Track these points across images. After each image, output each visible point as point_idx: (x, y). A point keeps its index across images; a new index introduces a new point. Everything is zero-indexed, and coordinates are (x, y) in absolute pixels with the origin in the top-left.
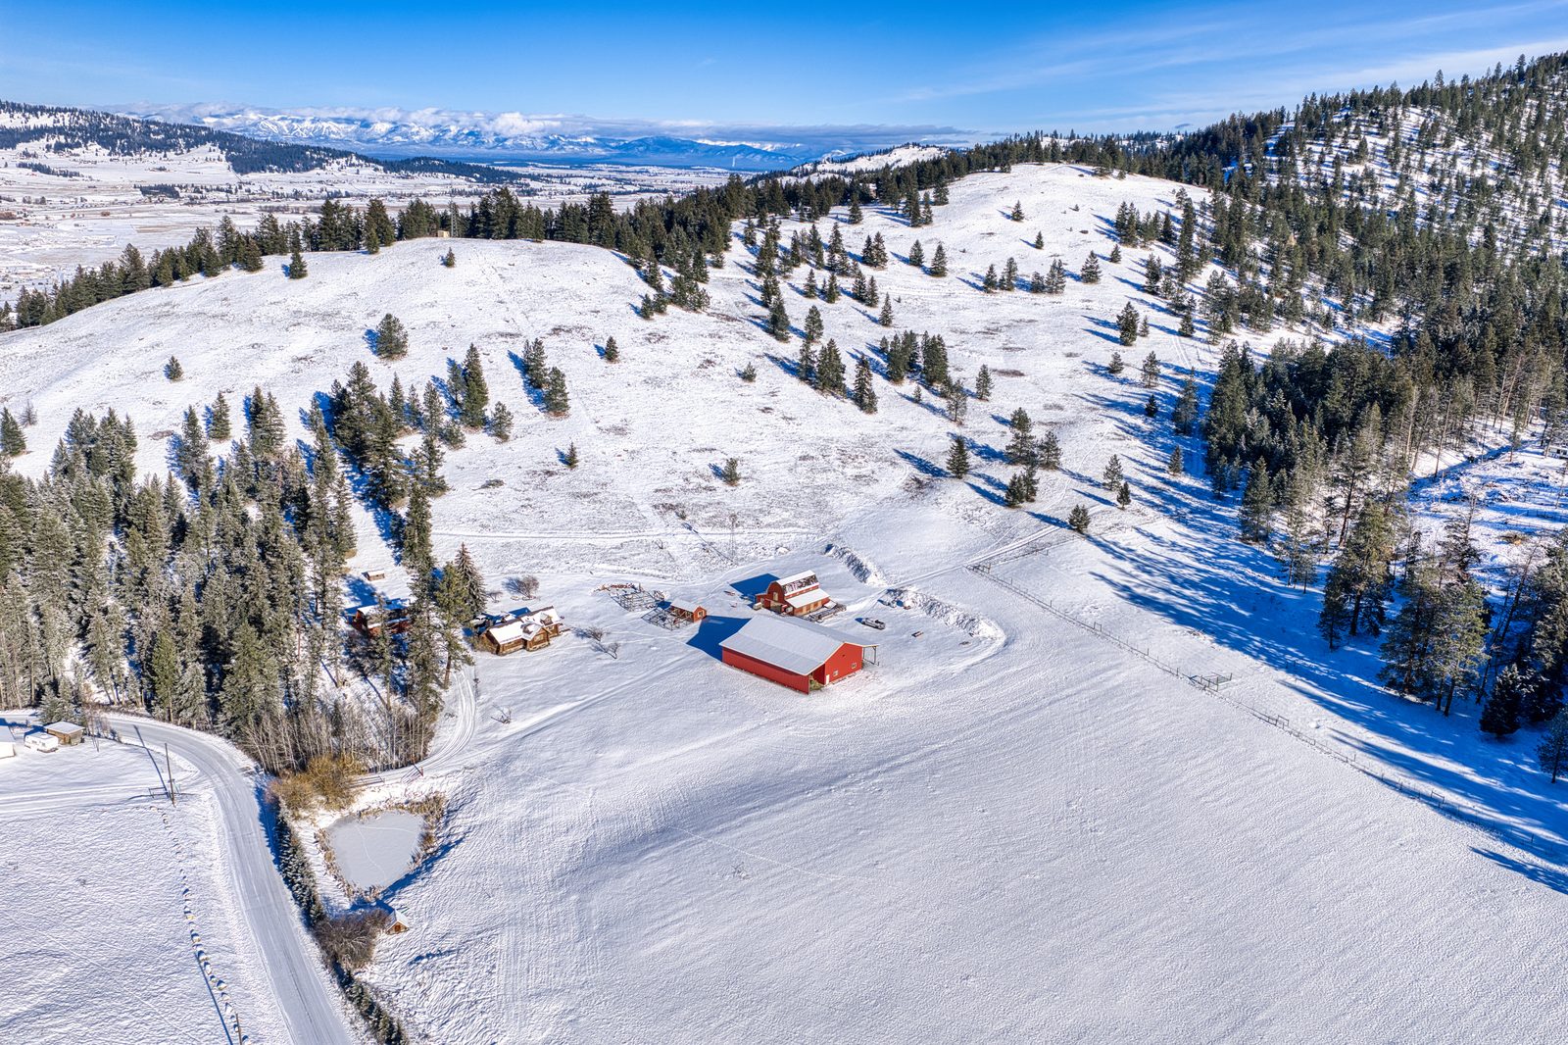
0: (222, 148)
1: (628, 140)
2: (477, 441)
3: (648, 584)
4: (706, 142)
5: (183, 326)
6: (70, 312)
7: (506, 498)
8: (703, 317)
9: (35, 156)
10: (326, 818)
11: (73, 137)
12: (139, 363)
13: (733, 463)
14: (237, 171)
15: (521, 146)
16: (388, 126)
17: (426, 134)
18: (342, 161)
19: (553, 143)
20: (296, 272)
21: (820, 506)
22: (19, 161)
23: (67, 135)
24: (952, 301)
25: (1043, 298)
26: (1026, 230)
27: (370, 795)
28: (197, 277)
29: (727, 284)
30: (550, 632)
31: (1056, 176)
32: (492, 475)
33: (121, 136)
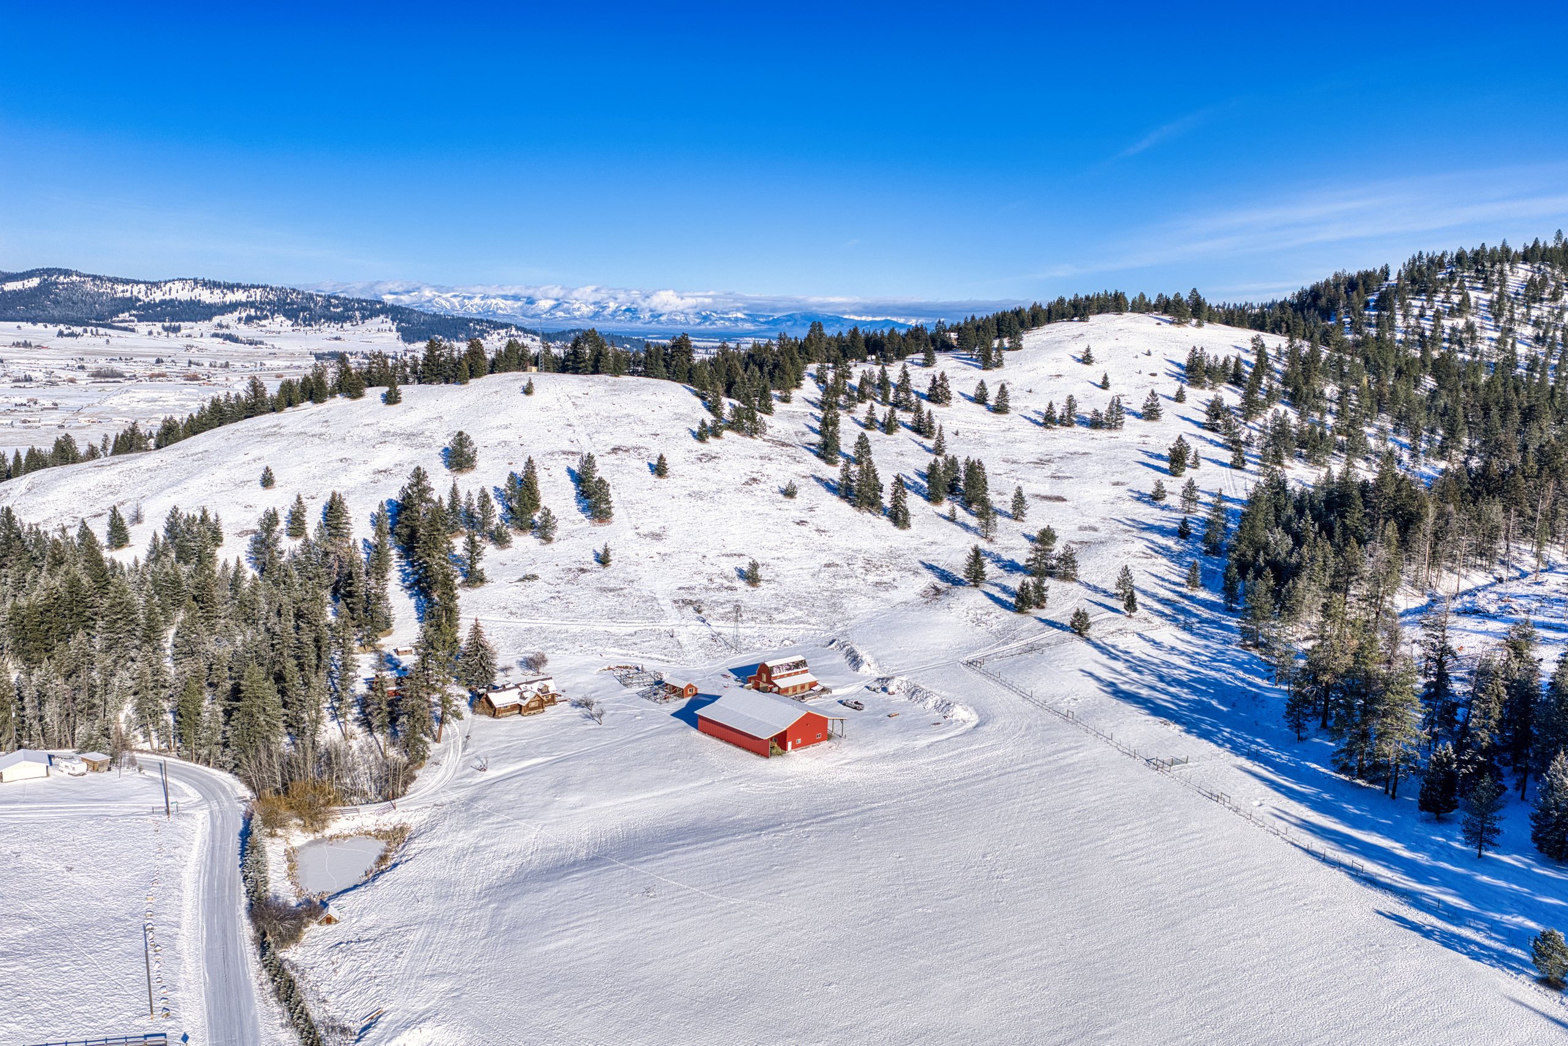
0: (393, 320)
1: (777, 315)
2: (523, 543)
3: (649, 666)
4: (852, 317)
5: (285, 443)
6: (195, 433)
7: (538, 591)
8: (758, 441)
9: (227, 327)
10: (298, 838)
11: (262, 310)
12: (239, 474)
13: (755, 566)
14: (405, 340)
15: (674, 322)
16: (550, 303)
17: (586, 310)
18: (503, 332)
19: (706, 318)
20: (391, 399)
21: (834, 607)
22: (213, 331)
23: (257, 308)
24: (1010, 435)
25: (1101, 434)
26: (1094, 372)
27: (342, 823)
28: (308, 404)
29: (792, 416)
30: (545, 700)
31: (1132, 325)
32: (529, 571)
33: (304, 309)
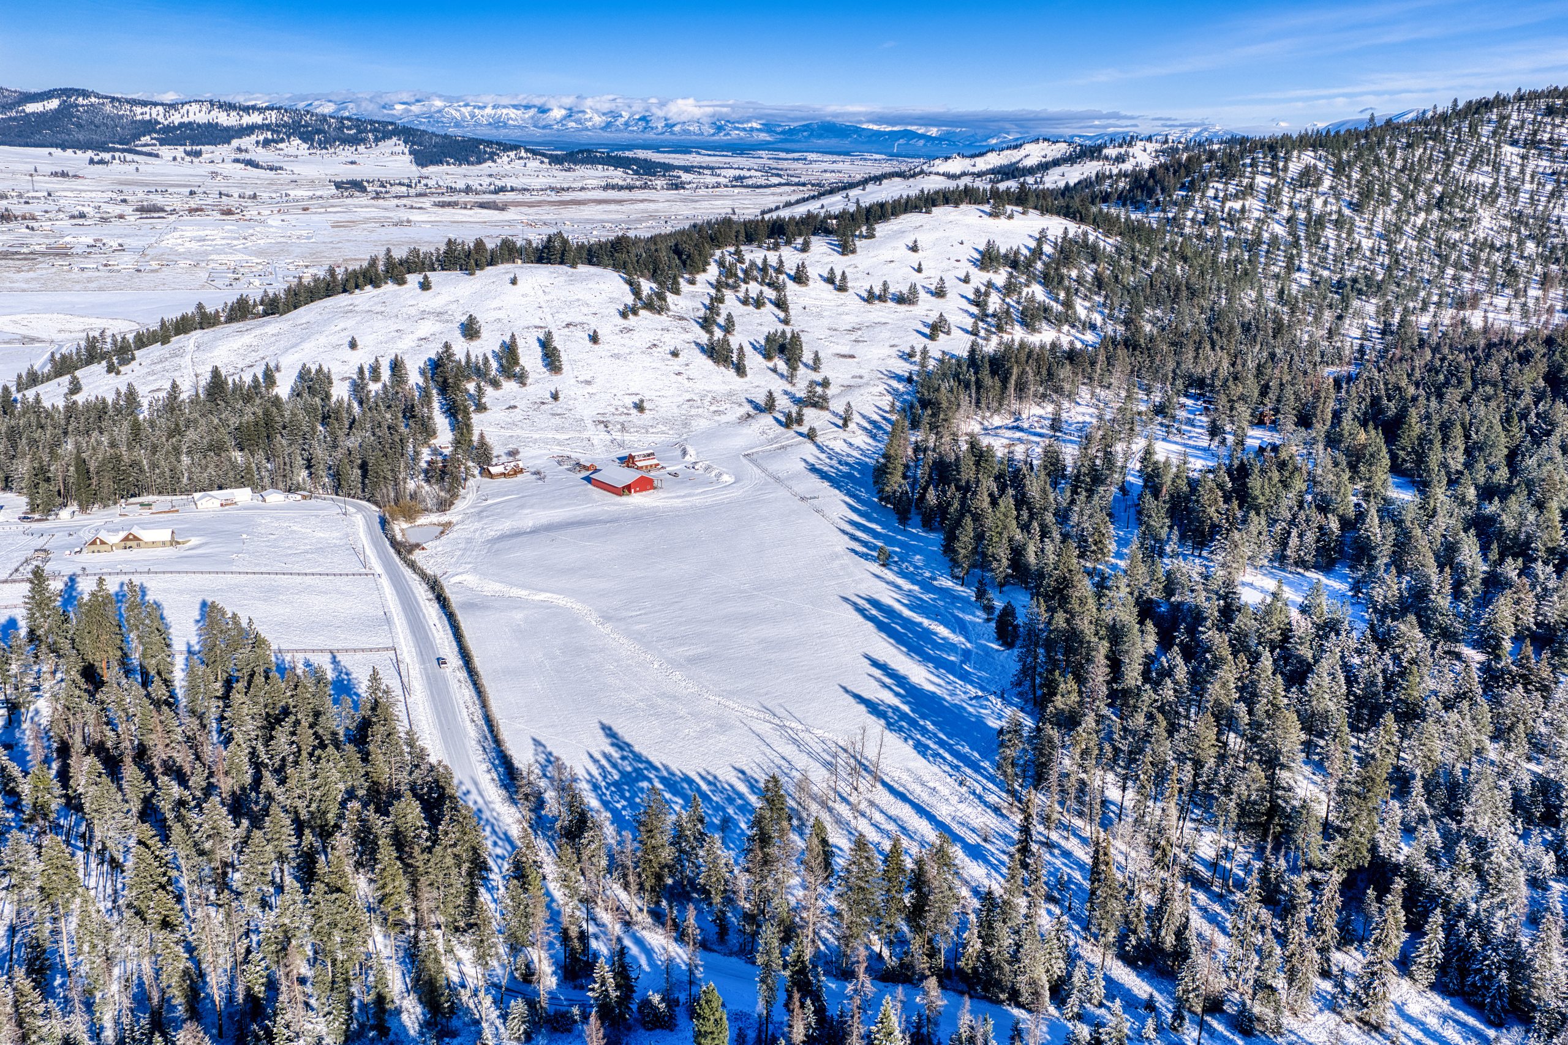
0: (406, 142)
1: (793, 125)
2: (509, 386)
3: (574, 455)
5: (360, 318)
6: (295, 307)
7: (517, 415)
8: (663, 317)
9: (246, 151)
10: (404, 525)
11: (278, 133)
12: (334, 340)
13: (642, 401)
14: (418, 164)
15: (688, 132)
16: (562, 113)
17: (599, 120)
18: (512, 154)
19: (720, 129)
20: (425, 284)
21: (685, 425)
22: (233, 156)
23: (273, 131)
25: (900, 308)
26: (916, 259)
27: (422, 520)
28: (368, 288)
29: (692, 295)
30: (517, 471)
31: (961, 217)
32: (512, 403)
33: (318, 132)
